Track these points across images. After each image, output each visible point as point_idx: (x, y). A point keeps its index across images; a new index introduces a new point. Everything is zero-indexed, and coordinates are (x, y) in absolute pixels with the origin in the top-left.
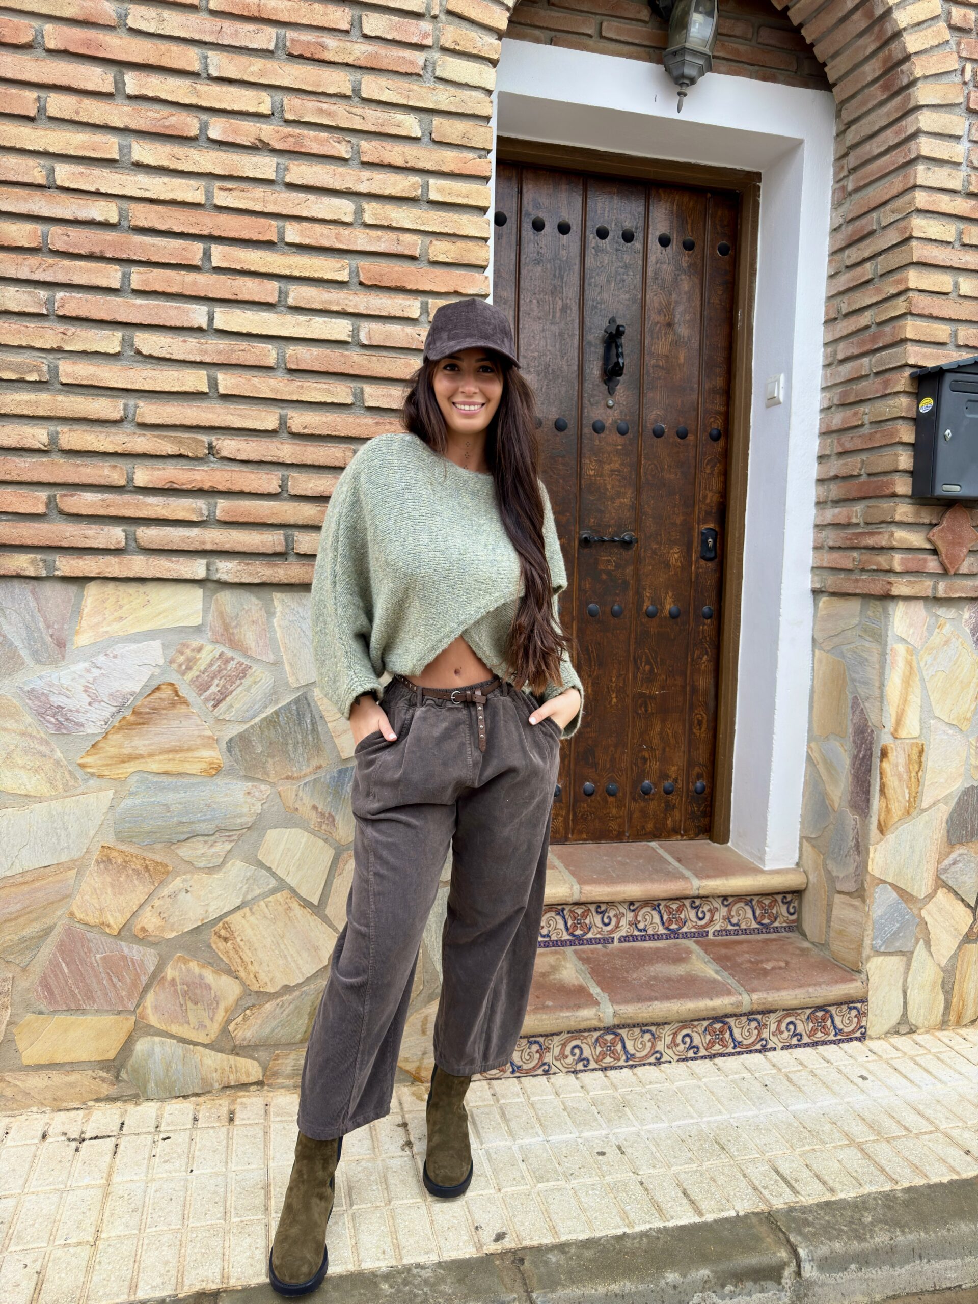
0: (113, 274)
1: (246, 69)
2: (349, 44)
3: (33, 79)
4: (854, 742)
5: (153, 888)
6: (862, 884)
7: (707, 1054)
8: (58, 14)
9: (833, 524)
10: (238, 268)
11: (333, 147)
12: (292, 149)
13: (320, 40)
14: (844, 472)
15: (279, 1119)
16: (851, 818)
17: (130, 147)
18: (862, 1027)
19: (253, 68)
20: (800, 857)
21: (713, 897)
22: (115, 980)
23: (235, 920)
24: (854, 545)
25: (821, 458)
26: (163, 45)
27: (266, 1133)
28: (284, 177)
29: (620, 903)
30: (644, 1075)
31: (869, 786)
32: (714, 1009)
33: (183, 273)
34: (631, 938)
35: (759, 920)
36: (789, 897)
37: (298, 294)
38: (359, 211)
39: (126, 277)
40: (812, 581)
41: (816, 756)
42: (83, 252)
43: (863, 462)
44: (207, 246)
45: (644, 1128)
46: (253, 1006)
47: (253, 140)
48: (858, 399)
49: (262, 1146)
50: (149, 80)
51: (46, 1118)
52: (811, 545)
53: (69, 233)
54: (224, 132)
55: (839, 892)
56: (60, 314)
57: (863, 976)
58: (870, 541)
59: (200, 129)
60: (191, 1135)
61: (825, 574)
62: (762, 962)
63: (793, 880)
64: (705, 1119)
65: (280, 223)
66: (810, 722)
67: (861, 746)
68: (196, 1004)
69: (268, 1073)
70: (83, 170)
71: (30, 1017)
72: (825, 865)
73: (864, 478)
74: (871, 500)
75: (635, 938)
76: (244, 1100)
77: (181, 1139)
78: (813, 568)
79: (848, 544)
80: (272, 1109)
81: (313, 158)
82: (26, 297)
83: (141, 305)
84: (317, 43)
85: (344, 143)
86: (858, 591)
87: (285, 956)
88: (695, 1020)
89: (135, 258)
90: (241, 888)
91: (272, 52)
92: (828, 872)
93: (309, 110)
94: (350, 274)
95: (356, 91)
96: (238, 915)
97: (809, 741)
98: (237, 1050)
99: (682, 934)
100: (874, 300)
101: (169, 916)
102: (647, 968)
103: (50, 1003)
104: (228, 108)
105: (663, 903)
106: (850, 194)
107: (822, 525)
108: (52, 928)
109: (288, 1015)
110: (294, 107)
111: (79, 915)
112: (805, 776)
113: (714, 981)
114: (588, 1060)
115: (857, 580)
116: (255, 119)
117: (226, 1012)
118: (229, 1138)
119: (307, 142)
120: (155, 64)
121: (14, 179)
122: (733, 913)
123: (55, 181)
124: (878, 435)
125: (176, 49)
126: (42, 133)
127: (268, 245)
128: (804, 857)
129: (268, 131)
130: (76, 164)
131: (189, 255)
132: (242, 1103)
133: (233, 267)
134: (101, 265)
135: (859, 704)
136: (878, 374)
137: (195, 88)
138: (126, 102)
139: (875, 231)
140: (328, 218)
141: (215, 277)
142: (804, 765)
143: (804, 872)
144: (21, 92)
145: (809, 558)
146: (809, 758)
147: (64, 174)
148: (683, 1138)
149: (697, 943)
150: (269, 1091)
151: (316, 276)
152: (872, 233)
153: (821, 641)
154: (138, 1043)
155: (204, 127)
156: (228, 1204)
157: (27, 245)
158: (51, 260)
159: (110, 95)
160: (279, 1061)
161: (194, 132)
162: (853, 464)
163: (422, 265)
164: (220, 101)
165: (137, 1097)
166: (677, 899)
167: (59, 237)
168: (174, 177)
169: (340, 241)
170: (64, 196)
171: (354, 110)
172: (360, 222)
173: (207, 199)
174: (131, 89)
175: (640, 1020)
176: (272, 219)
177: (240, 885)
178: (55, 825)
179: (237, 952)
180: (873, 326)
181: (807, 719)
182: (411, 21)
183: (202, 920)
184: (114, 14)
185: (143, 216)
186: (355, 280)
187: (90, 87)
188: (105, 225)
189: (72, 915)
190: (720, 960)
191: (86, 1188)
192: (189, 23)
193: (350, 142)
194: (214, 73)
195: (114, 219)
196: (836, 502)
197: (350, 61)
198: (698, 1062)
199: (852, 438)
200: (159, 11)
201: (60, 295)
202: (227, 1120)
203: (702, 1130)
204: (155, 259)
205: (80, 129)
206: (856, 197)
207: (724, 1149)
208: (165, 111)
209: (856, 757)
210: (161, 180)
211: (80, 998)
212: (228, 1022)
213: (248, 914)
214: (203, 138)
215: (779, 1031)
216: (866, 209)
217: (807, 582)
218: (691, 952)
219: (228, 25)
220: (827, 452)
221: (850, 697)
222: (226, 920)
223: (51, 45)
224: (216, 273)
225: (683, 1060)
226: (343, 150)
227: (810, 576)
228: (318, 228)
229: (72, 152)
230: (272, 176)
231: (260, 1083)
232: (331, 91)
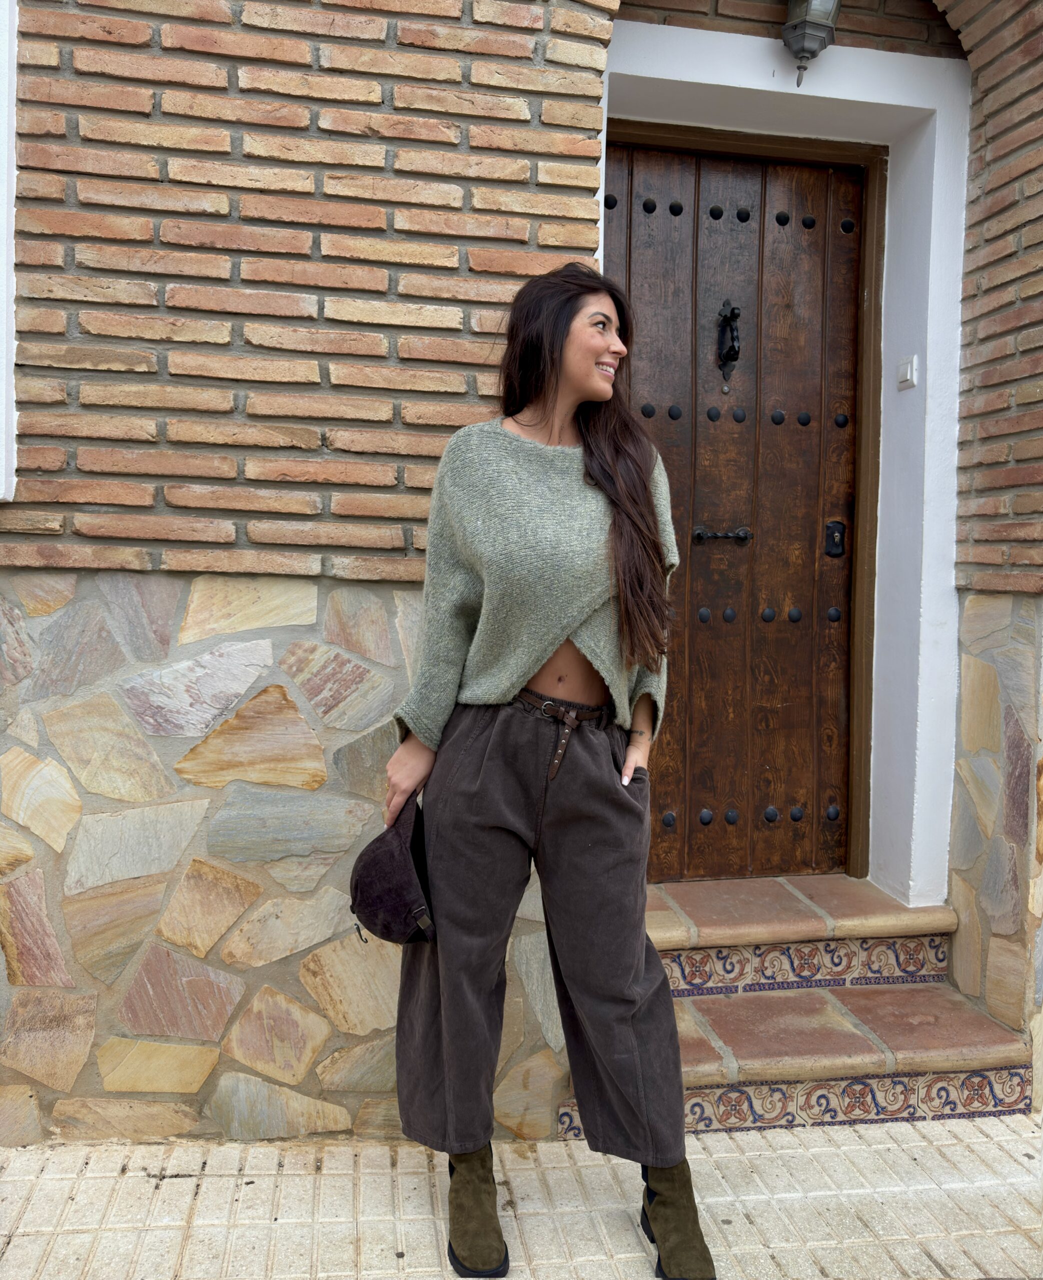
0: (222, 264)
1: (357, 59)
2: (459, 31)
3: (149, 76)
4: (1009, 757)
5: (242, 909)
6: (1022, 925)
7: (846, 1119)
8: (175, 14)
9: (979, 516)
10: (348, 256)
11: (443, 132)
12: (401, 136)
13: (430, 28)
14: (989, 459)
15: (368, 1171)
16: (1007, 845)
17: (242, 139)
18: (1026, 1098)
19: (364, 59)
20: (949, 893)
21: (850, 939)
22: (200, 1007)
23: (325, 952)
24: (1003, 538)
25: (962, 444)
26: (276, 40)
27: (355, 1185)
28: (393, 164)
29: (745, 946)
30: (774, 1138)
31: (1027, 809)
32: (853, 1067)
33: (292, 262)
34: (757, 987)
35: (903, 966)
36: (938, 940)
37: (408, 282)
38: (468, 196)
39: (236, 267)
40: (956, 578)
41: (964, 774)
42: (193, 243)
43: (1010, 447)
44: (316, 235)
45: (775, 1197)
46: (342, 1048)
47: (363, 128)
48: (1002, 380)
49: (351, 1198)
50: (262, 74)
51: (126, 1150)
52: (954, 538)
53: (181, 225)
54: (335, 121)
55: (996, 935)
56: (170, 304)
57: (1026, 1037)
58: (1021, 533)
59: (311, 120)
60: (276, 1181)
61: (971, 570)
62: (907, 1016)
63: (942, 920)
64: (845, 1192)
65: (389, 210)
66: (958, 735)
67: (1017, 763)
68: (282, 1041)
69: (357, 1122)
70: (196, 163)
71: (113, 1039)
72: (978, 904)
73: (1012, 465)
74: (1020, 489)
75: (762, 987)
76: (332, 1148)
77: (265, 1184)
78: (957, 564)
79: (996, 536)
80: (362, 1161)
81: (423, 145)
82: (136, 289)
83: (250, 295)
84: (428, 31)
85: (453, 128)
86: (1008, 588)
87: (376, 998)
88: (832, 1080)
89: (245, 248)
90: (333, 918)
91: (383, 42)
92: (982, 911)
93: (419, 97)
94: (460, 260)
95: (466, 77)
96: (328, 948)
97: (957, 758)
98: (324, 1095)
99: (816, 981)
100: (1018, 274)
101: (258, 943)
102: (775, 1020)
103: (134, 1026)
104: (339, 98)
105: (793, 947)
106: (989, 164)
107: (966, 517)
108: (139, 944)
109: (379, 1062)
110: (404, 94)
111: (167, 933)
112: (954, 798)
113: (853, 1035)
114: (710, 1120)
115: (1007, 576)
116: (365, 108)
117: (314, 1053)
118: (316, 1187)
119: (416, 129)
120: (268, 58)
121: (128, 174)
122: (873, 958)
123: (168, 175)
124: (1026, 419)
125: (288, 42)
126: (157, 128)
127: (378, 232)
128: (954, 893)
129: (378, 119)
130: (189, 157)
131: (299, 244)
132: (329, 1152)
133: (343, 255)
134: (211, 256)
135: (1013, 715)
136: (1024, 352)
137: (306, 79)
138: (239, 96)
139: (1018, 202)
140: (436, 204)
141: (323, 266)
142: (952, 785)
143: (955, 910)
144: (138, 90)
145: (952, 553)
146: (958, 778)
147: (177, 167)
148: (820, 1210)
149: (832, 992)
150: (358, 1141)
151: (426, 262)
152: (1014, 204)
153: (968, 643)
154: (222, 1078)
155: (315, 118)
156: (315, 1256)
157: (139, 238)
158: (161, 253)
159: (222, 90)
160: (370, 1110)
161: (305, 122)
162: (999, 451)
163: (531, 249)
164: (331, 91)
165: (220, 1136)
166: (809, 941)
167: (170, 230)
168: (284, 167)
169: (449, 227)
170: (176, 189)
171: (464, 95)
172: (468, 207)
173: (317, 188)
174: (243, 83)
175: (768, 1078)
176: (381, 206)
177: (332, 915)
178: (147, 834)
179: (326, 989)
180: (1018, 302)
181: (954, 732)
182: (522, 6)
183: (292, 950)
184: (229, 11)
185: (253, 206)
186: (465, 266)
187: (205, 82)
188: (216, 216)
189: (159, 932)
190: (862, 1013)
191: (166, 1228)
192: (302, 17)
193: (459, 127)
194: (326, 64)
195: (225, 210)
196: (981, 492)
197: (461, 47)
198: (836, 1127)
199: (997, 422)
200: (273, 6)
201: (170, 286)
202: (314, 1168)
203: (842, 1204)
204: (264, 248)
205: (194, 123)
206: (995, 167)
207: (868, 1227)
208: (277, 103)
209: (1010, 775)
210: (271, 171)
211: (164, 1022)
212: (316, 1064)
213: (339, 947)
214: (314, 128)
215: (928, 1098)
216: (1007, 180)
217: (951, 579)
218: (826, 1003)
219: (340, 18)
220: (970, 438)
221: (1003, 706)
222: (315, 952)
223: (168, 43)
224: (325, 262)
225: (819, 1124)
226: (452, 135)
227: (954, 572)
228: (427, 214)
229: (185, 146)
230: (382, 163)
231: (349, 1132)
232: (441, 77)
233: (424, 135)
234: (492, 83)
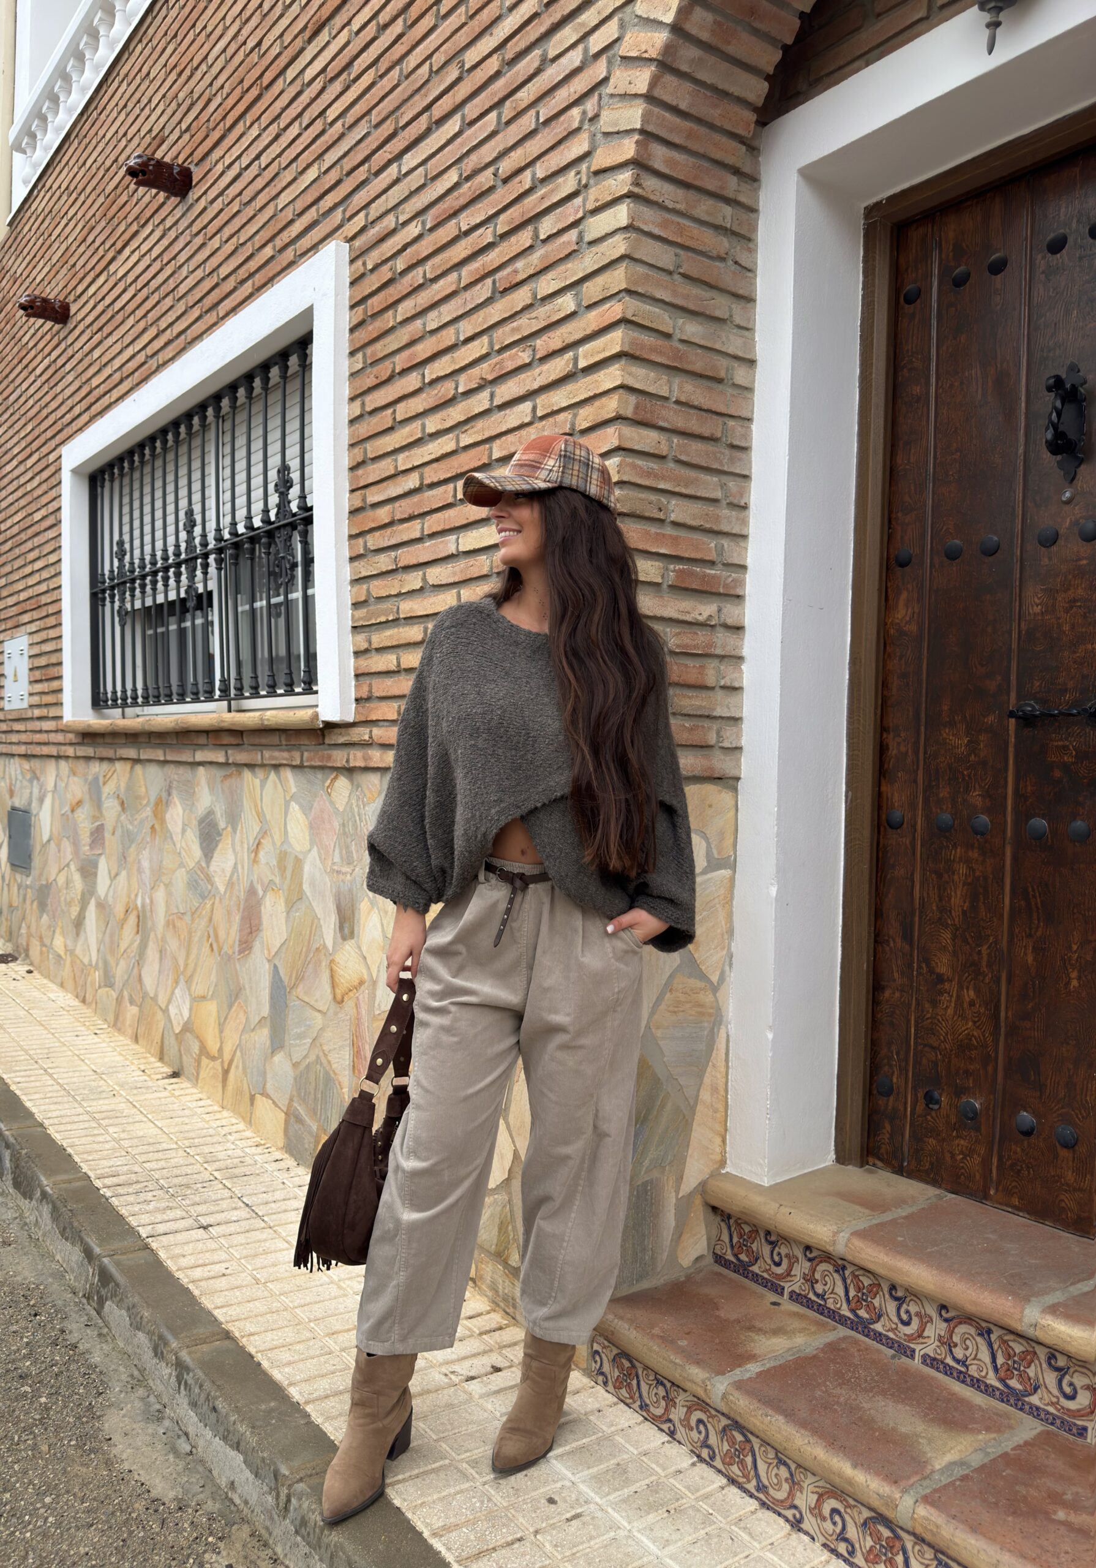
0: (419, 526)
1: (478, 323)
2: (529, 258)
8: (406, 344)
11: (521, 357)
12: (497, 375)
13: (515, 267)
26: (444, 332)
28: (493, 403)
34: (937, 1364)
38: (535, 408)
39: (423, 527)
47: (480, 381)
54: (465, 384)
59: (456, 389)
65: (491, 444)
70: (407, 454)
81: (509, 376)
82: (389, 559)
83: (428, 547)
84: (514, 271)
91: (491, 298)
93: (505, 335)
95: (535, 297)
104: (467, 362)
110: (499, 337)
116: (479, 362)
119: (509, 362)
120: (438, 351)
123: (398, 469)
125: (448, 331)
134: (413, 523)
137: (454, 357)
140: (516, 425)
155: (457, 386)
157: (391, 520)
158: (398, 528)
159: (419, 390)
161: (452, 393)
164: (462, 360)
168: (444, 435)
170: (401, 478)
171: (534, 314)
172: (534, 418)
174: (428, 378)
176: (486, 444)
185: (430, 475)
188: (416, 491)
193: (533, 345)
195: (418, 484)
197: (532, 272)
201: (401, 552)
204: (431, 508)
205: (408, 424)
208: (441, 385)
214: (456, 395)
219: (468, 295)
226: (525, 357)
230: (487, 406)
232: (519, 308)
233: (510, 366)
234: (550, 291)
